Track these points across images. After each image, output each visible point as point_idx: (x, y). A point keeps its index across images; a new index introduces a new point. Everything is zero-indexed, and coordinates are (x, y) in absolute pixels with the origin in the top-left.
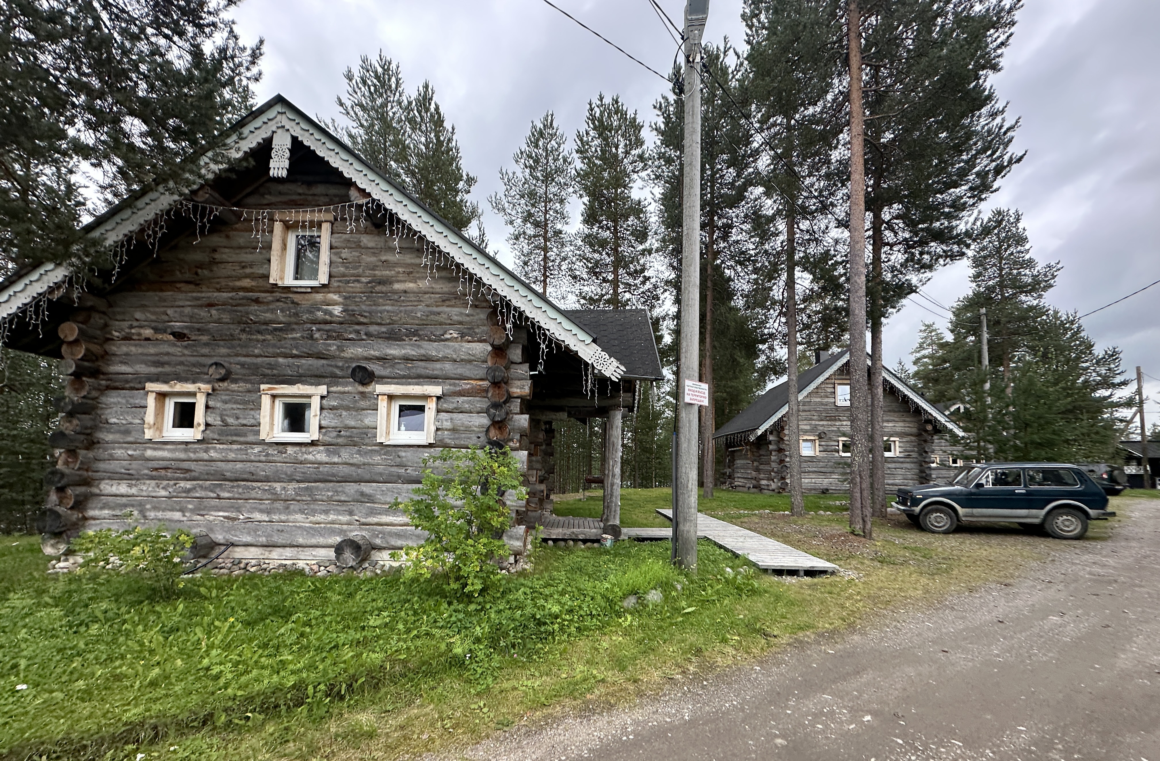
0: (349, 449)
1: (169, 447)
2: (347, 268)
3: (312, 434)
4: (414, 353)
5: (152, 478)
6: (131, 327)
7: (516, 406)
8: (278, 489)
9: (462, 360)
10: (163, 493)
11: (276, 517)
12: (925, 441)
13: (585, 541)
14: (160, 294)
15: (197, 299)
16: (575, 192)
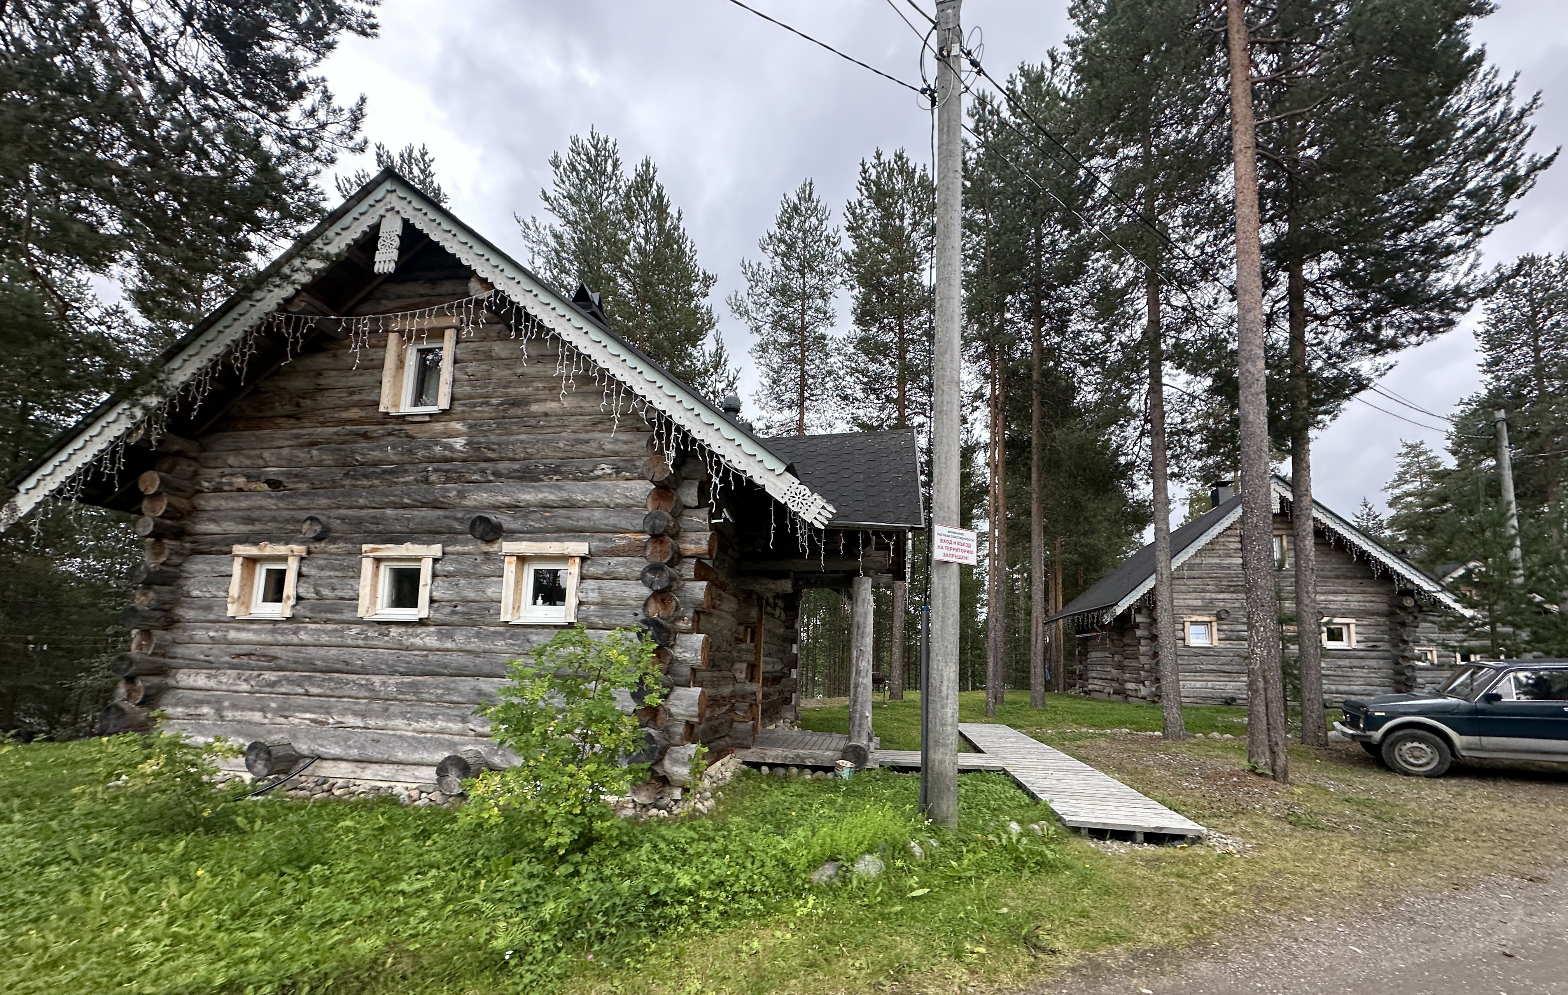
0: (465, 631)
1: (254, 627)
2: (474, 387)
3: (422, 610)
4: (553, 497)
5: (233, 667)
6: (223, 475)
7: (688, 569)
8: (377, 684)
9: (617, 505)
10: (245, 687)
11: (372, 722)
12: (1403, 624)
13: (814, 769)
14: (257, 433)
15: (297, 437)
16: (844, 282)
